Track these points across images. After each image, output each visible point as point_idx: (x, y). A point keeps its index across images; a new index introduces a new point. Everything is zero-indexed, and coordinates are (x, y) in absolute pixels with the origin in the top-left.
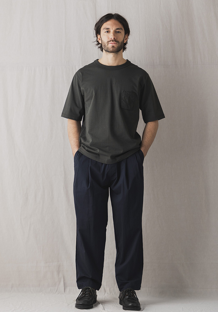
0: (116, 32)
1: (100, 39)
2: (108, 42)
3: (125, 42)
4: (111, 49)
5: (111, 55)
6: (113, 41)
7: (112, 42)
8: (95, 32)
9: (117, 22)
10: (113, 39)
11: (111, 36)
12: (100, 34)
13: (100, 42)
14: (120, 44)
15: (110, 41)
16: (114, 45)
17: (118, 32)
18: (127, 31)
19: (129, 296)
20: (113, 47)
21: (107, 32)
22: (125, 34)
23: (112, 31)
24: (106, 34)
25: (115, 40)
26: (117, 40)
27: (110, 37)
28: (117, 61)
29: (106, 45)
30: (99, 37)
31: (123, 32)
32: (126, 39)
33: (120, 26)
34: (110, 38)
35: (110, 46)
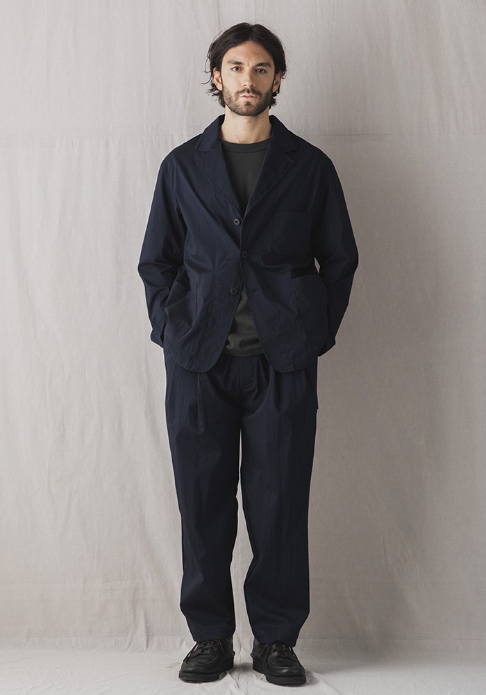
0: (256, 71)
1: (218, 81)
2: (238, 93)
3: (274, 91)
4: (244, 109)
5: (243, 120)
6: (248, 92)
7: (246, 94)
8: (209, 63)
9: (258, 48)
10: (248, 87)
11: (245, 80)
12: (219, 69)
13: (220, 87)
14: (263, 99)
15: (243, 91)
16: (250, 100)
17: (261, 71)
18: (280, 67)
19: (280, 652)
20: (248, 104)
21: (237, 69)
22: (276, 72)
23: (247, 69)
24: (234, 73)
25: (253, 90)
26: (257, 90)
27: (242, 81)
28: (256, 132)
29: (234, 99)
30: (217, 74)
31: (271, 71)
32: (276, 84)
33: (265, 57)
34: (243, 85)
35: (242, 101)
